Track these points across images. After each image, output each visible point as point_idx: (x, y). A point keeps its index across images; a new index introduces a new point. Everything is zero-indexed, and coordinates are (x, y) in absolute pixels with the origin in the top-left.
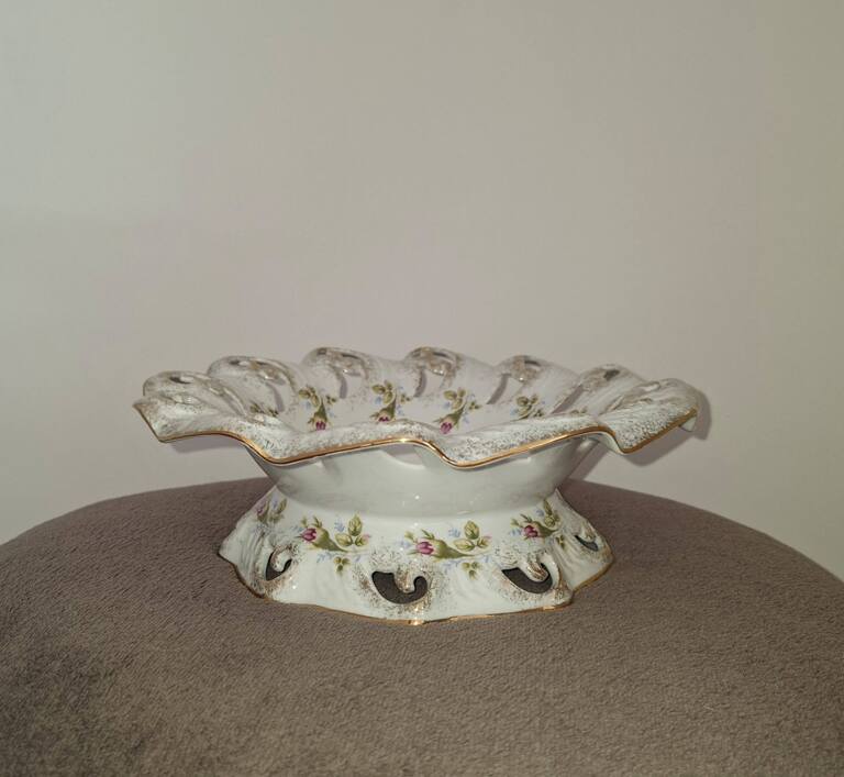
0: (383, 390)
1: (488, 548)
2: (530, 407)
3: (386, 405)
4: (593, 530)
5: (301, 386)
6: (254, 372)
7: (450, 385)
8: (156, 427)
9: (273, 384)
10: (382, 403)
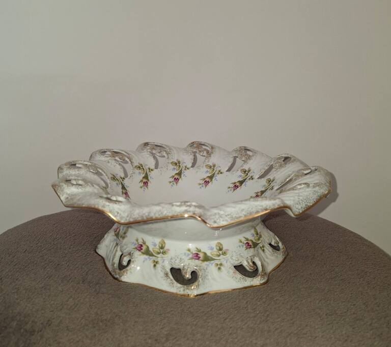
0: (176, 164)
1: (228, 256)
2: (247, 174)
3: (177, 172)
4: (278, 239)
5: (136, 164)
6: (113, 158)
7: (208, 161)
8: (62, 198)
9: (122, 164)
10: (175, 171)
